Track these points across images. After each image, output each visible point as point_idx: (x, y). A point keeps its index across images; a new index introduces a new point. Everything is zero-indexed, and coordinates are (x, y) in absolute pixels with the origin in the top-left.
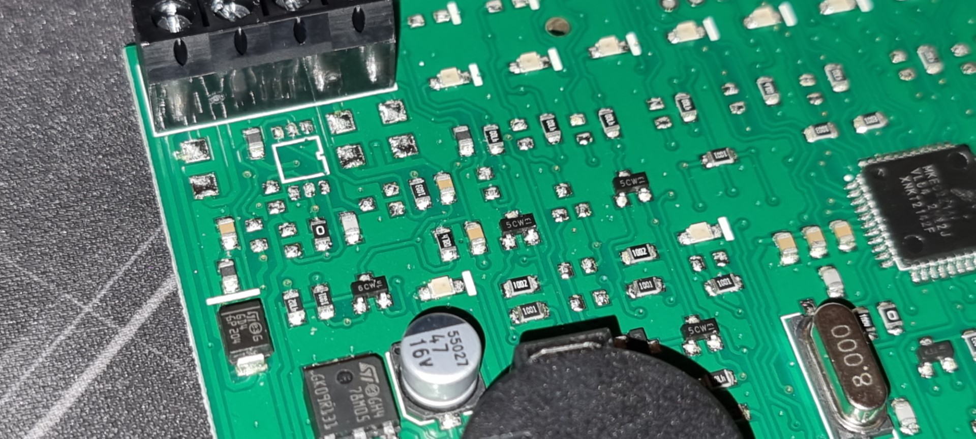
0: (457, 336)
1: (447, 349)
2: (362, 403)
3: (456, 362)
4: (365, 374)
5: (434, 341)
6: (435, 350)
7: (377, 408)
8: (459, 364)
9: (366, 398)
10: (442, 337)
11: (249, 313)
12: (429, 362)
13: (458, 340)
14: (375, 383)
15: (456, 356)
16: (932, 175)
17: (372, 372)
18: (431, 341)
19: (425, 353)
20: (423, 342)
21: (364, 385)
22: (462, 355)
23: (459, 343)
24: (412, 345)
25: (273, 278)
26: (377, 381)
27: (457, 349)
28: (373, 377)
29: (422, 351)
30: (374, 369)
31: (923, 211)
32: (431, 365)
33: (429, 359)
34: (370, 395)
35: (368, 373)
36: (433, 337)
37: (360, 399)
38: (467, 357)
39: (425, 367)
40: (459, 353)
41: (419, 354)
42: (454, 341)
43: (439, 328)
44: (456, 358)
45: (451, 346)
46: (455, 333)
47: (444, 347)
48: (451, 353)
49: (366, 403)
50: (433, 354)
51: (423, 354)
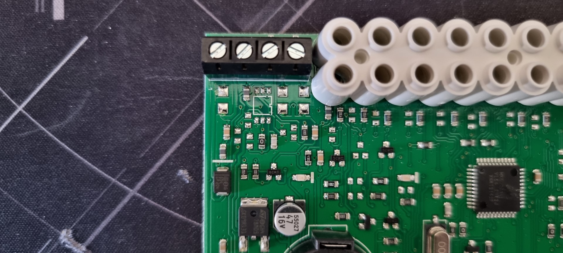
0: (297, 218)
1: (292, 223)
2: (257, 226)
3: (294, 229)
4: (261, 214)
5: (288, 218)
6: (287, 221)
7: (262, 230)
8: (295, 230)
9: (259, 224)
10: (292, 217)
11: (225, 177)
12: (284, 226)
13: (298, 219)
14: (264, 219)
15: (295, 226)
16: (502, 176)
17: (264, 214)
18: (287, 218)
19: (283, 222)
20: (284, 217)
21: (260, 219)
22: (297, 226)
23: (297, 221)
24: (280, 217)
25: (239, 157)
26: (265, 218)
27: (297, 223)
28: (264, 216)
29: (282, 221)
30: (265, 213)
31: (492, 192)
32: (284, 228)
33: (284, 225)
34: (261, 223)
35: (263, 214)
36: (289, 216)
37: (257, 225)
38: (299, 228)
39: (282, 228)
40: (296, 225)
41: (281, 222)
42: (296, 220)
43: (291, 212)
44: (294, 227)
45: (294, 221)
46: (297, 216)
47: (291, 222)
48: (293, 225)
49: (259, 226)
50: (286, 223)
51: (282, 222)
